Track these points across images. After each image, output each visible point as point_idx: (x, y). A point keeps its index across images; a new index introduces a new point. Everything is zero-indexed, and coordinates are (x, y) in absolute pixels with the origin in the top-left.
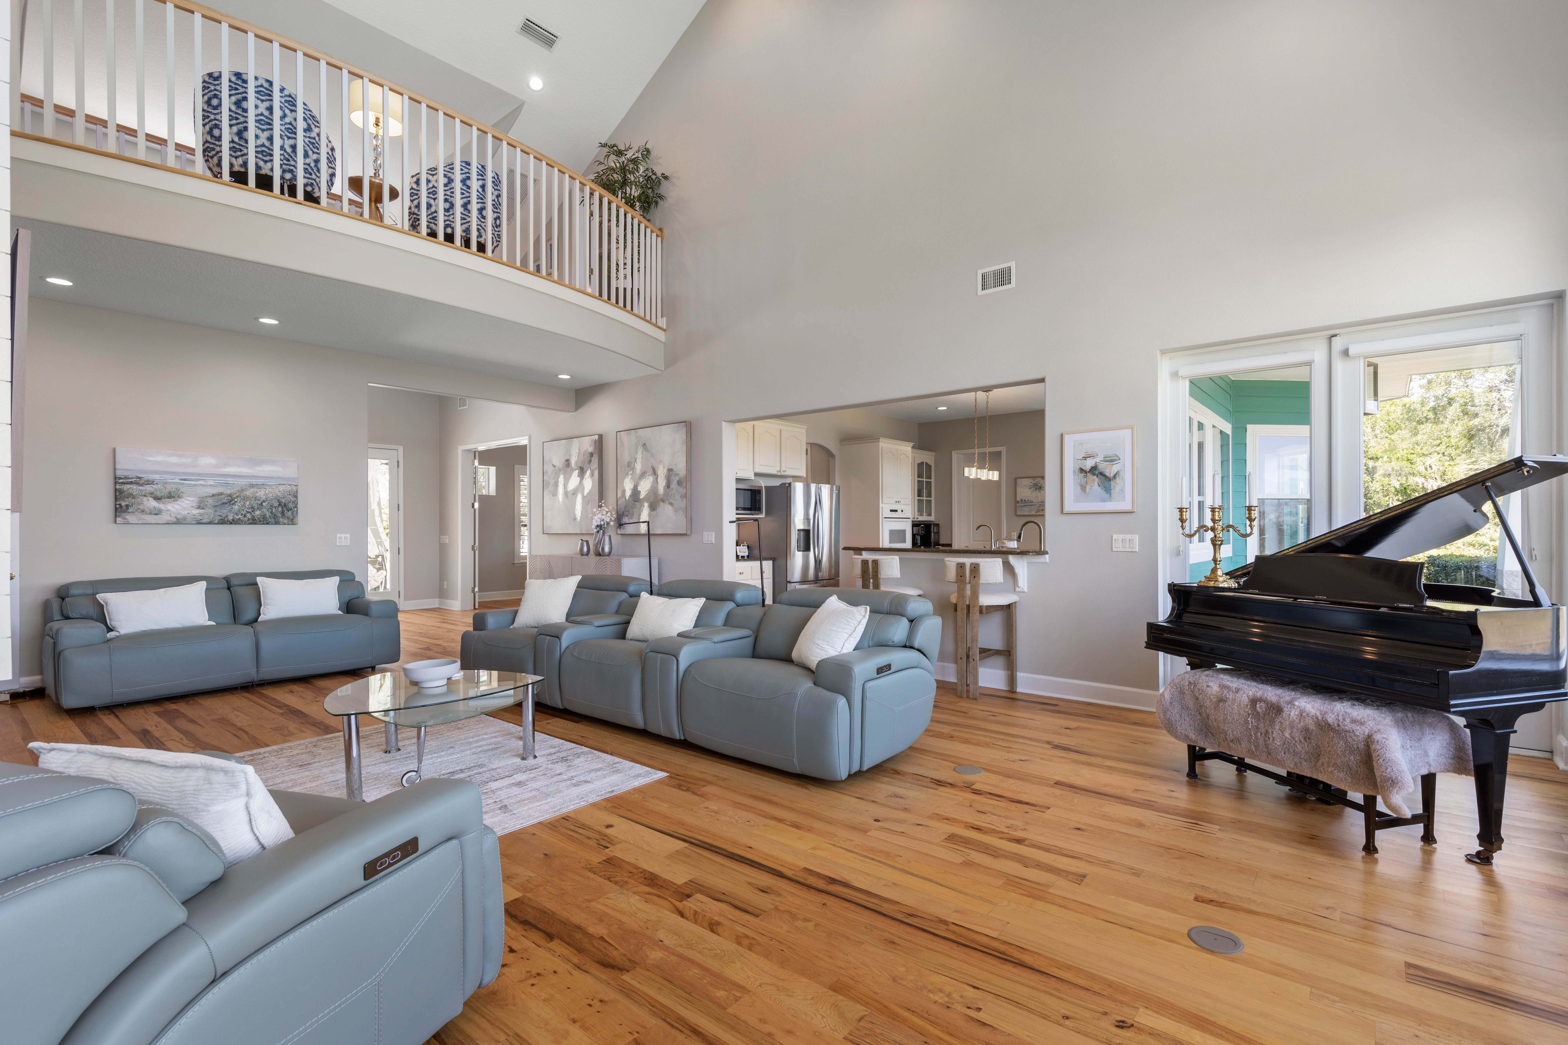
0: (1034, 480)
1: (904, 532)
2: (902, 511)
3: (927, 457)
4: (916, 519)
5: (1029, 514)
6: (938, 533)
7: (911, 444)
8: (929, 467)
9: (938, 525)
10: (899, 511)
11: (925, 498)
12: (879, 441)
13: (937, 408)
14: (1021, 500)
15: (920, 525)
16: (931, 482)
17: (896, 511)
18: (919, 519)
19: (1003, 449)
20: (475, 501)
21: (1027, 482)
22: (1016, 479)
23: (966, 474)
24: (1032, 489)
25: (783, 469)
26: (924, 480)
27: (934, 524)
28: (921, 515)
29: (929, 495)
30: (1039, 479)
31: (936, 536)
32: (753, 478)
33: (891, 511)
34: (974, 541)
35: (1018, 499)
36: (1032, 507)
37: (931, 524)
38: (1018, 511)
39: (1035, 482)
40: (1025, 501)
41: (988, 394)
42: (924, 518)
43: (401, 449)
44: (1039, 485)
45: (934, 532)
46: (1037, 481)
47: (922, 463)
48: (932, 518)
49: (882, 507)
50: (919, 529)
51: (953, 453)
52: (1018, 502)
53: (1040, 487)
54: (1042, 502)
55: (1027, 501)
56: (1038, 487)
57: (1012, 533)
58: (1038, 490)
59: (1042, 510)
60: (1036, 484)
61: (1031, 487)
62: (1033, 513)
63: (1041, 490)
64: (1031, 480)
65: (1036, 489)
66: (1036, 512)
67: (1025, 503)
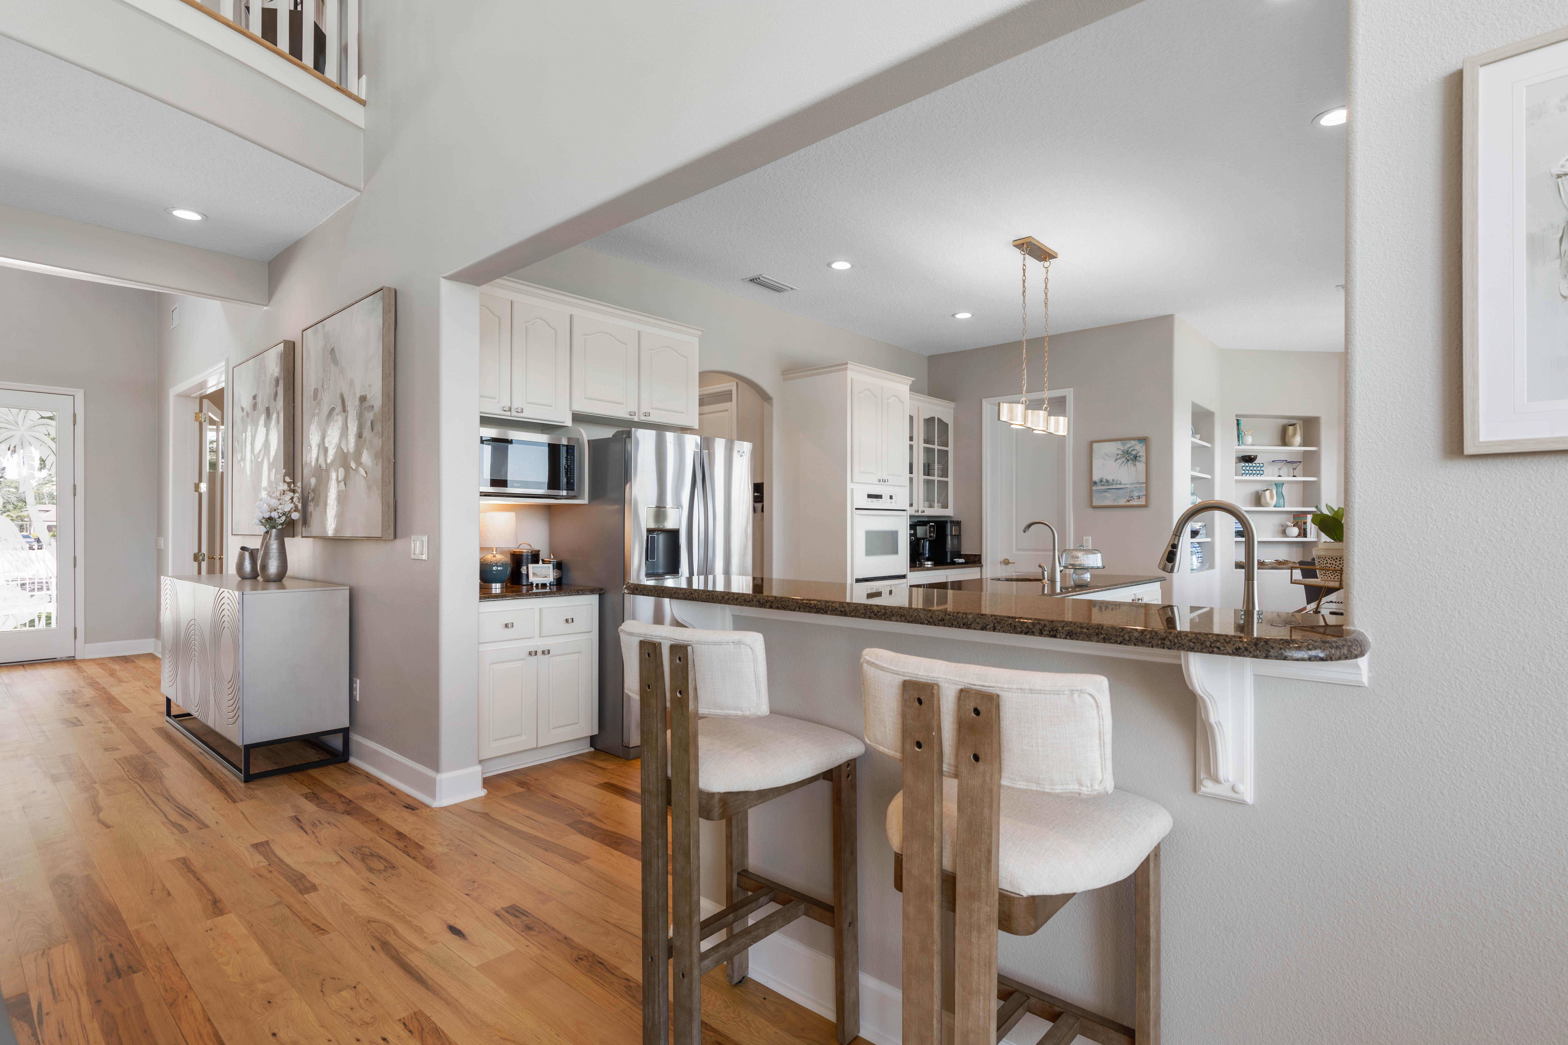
0: (1124, 445)
1: (894, 535)
2: (891, 497)
3: (943, 410)
4: (920, 514)
5: (1116, 504)
6: (958, 536)
7: (909, 380)
8: (943, 426)
9: (958, 524)
10: (886, 497)
11: (936, 478)
12: (846, 369)
13: (953, 315)
14: (1101, 481)
15: (929, 522)
16: (947, 451)
17: (879, 497)
18: (926, 514)
19: (1068, 393)
20: (200, 480)
21: (1113, 448)
22: (1092, 443)
23: (1004, 417)
24: (1120, 461)
25: (643, 410)
26: (936, 447)
27: (952, 522)
28: (931, 506)
29: (944, 473)
30: (1133, 442)
31: (956, 541)
32: (568, 422)
33: (870, 496)
34: (1018, 550)
35: (1096, 478)
36: (1121, 491)
37: (946, 522)
38: (1094, 500)
39: (1126, 448)
40: (1107, 481)
41: (1047, 264)
42: (936, 511)
43: (80, 394)
44: (1134, 453)
45: (951, 535)
46: (1129, 445)
47: (933, 419)
48: (949, 512)
49: (852, 490)
50: (926, 530)
51: (984, 402)
52: (1095, 483)
53: (1136, 458)
54: (1138, 483)
55: (1111, 481)
56: (1131, 457)
57: (1085, 538)
58: (1131, 462)
59: (1139, 497)
60: (1127, 452)
61: (1118, 457)
62: (1122, 502)
63: (1137, 463)
64: (1118, 445)
65: (1128, 460)
66: (1128, 501)
67: (1108, 485)
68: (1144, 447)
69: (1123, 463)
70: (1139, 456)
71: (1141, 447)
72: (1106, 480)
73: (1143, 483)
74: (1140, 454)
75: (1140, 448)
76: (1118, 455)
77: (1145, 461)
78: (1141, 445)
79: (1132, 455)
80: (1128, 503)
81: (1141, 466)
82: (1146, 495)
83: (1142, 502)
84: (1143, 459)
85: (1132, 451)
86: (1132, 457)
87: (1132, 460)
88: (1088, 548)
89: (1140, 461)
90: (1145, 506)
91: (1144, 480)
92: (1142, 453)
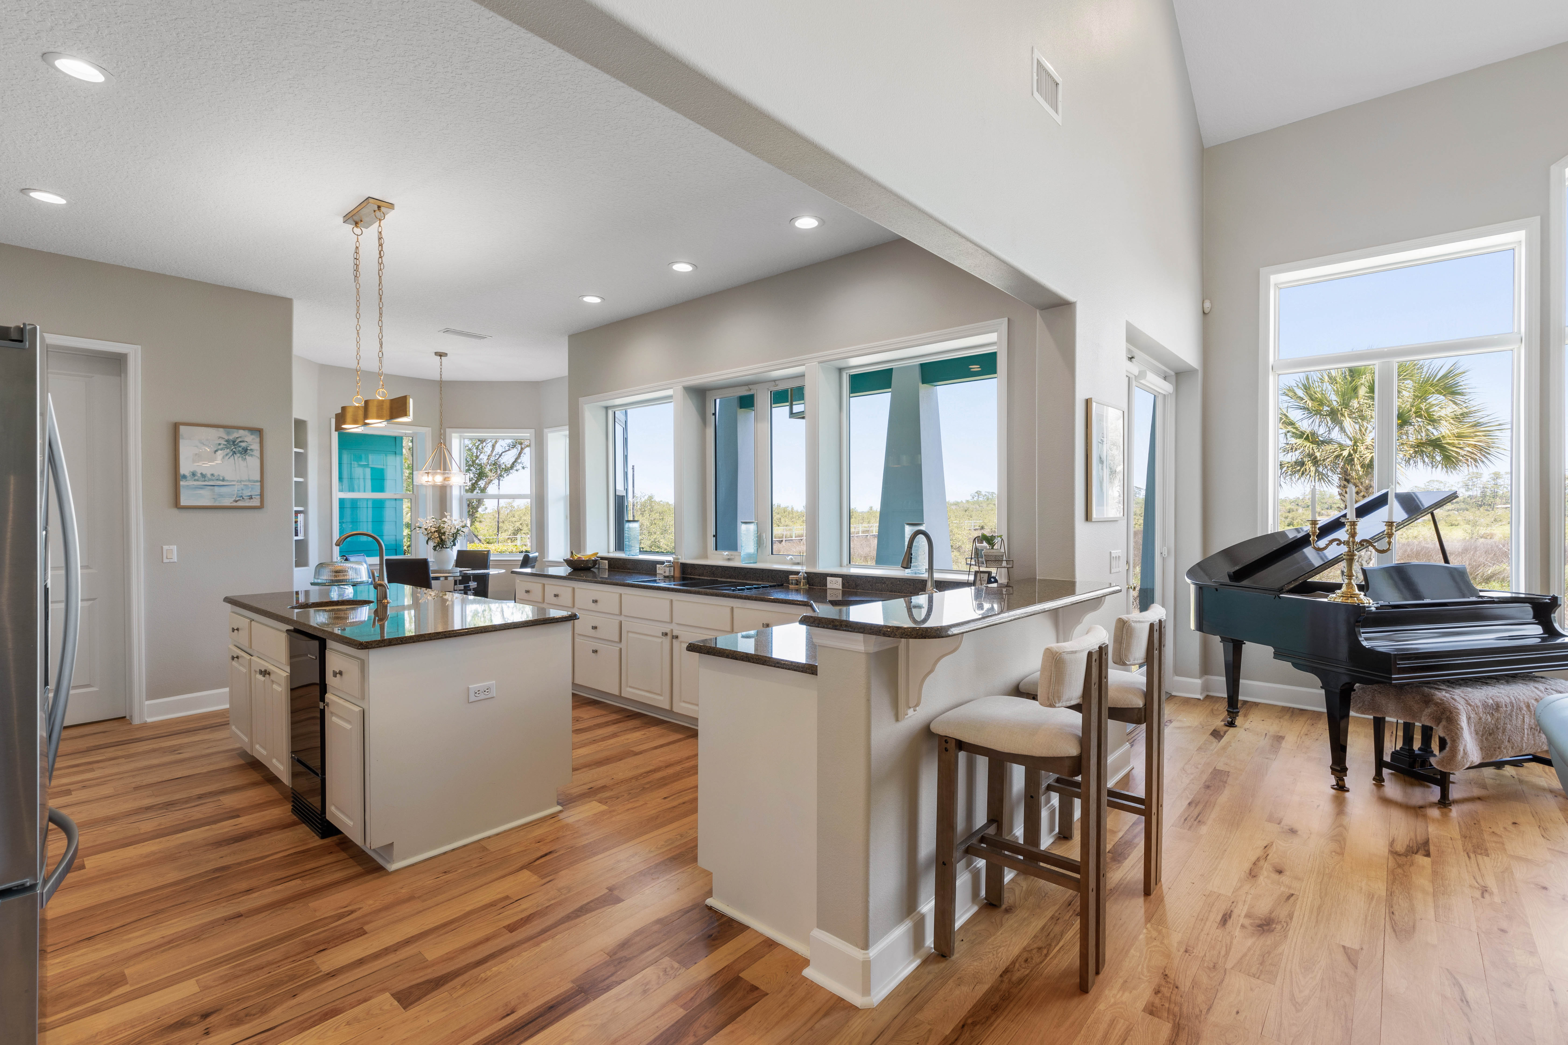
14: (193, 474)
22: (179, 425)
24: (223, 453)
30: (242, 432)
35: (184, 469)
39: (231, 438)
40: (203, 476)
46: (236, 435)
52: (184, 477)
53: (245, 451)
54: (249, 481)
55: (209, 476)
56: (236, 449)
57: (165, 547)
58: (238, 455)
59: (251, 497)
60: (234, 442)
61: (220, 447)
62: (227, 502)
63: (247, 457)
64: (221, 432)
65: (234, 453)
66: (236, 501)
67: (205, 481)
68: (258, 440)
69: (227, 455)
70: (251, 450)
71: (253, 439)
72: (202, 474)
73: (257, 481)
74: (252, 447)
75: (252, 441)
76: (220, 444)
77: (259, 456)
78: (253, 437)
79: (240, 447)
80: (235, 504)
81: (253, 462)
82: (262, 495)
83: (256, 502)
84: (257, 453)
85: (240, 442)
86: (240, 449)
87: (241, 453)
88: (171, 561)
89: (252, 455)
90: (261, 507)
91: (258, 478)
92: (256, 446)
